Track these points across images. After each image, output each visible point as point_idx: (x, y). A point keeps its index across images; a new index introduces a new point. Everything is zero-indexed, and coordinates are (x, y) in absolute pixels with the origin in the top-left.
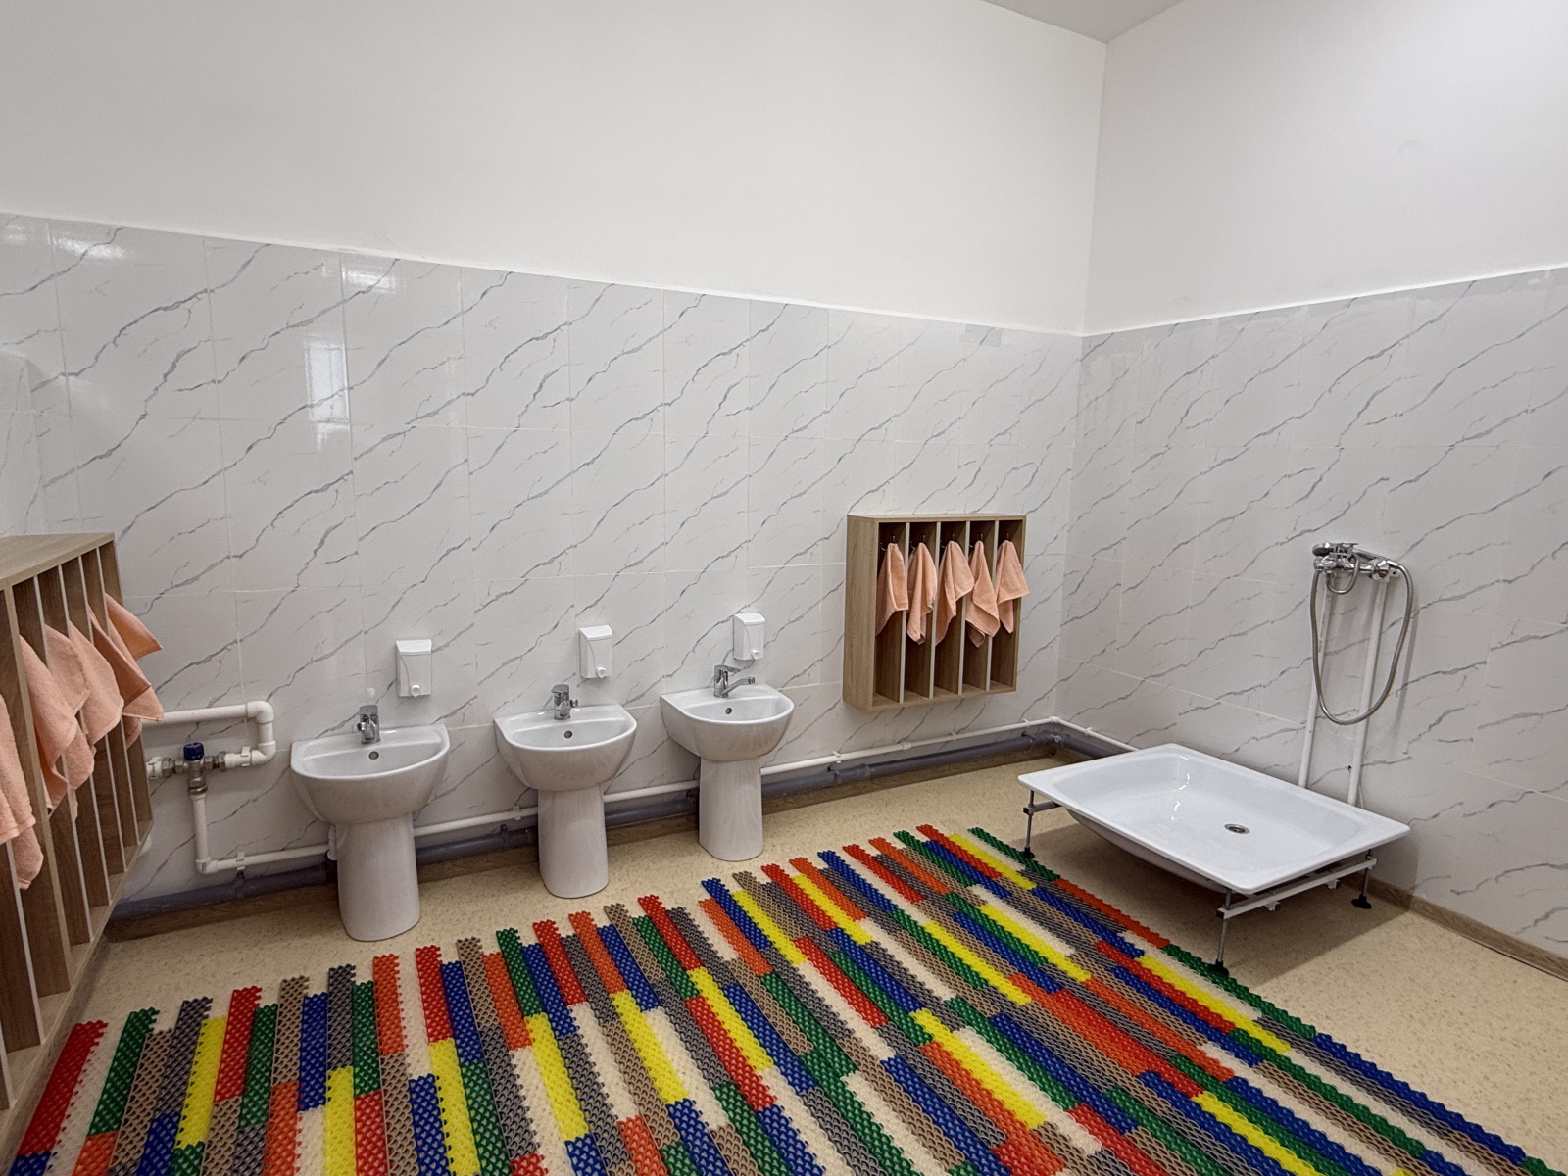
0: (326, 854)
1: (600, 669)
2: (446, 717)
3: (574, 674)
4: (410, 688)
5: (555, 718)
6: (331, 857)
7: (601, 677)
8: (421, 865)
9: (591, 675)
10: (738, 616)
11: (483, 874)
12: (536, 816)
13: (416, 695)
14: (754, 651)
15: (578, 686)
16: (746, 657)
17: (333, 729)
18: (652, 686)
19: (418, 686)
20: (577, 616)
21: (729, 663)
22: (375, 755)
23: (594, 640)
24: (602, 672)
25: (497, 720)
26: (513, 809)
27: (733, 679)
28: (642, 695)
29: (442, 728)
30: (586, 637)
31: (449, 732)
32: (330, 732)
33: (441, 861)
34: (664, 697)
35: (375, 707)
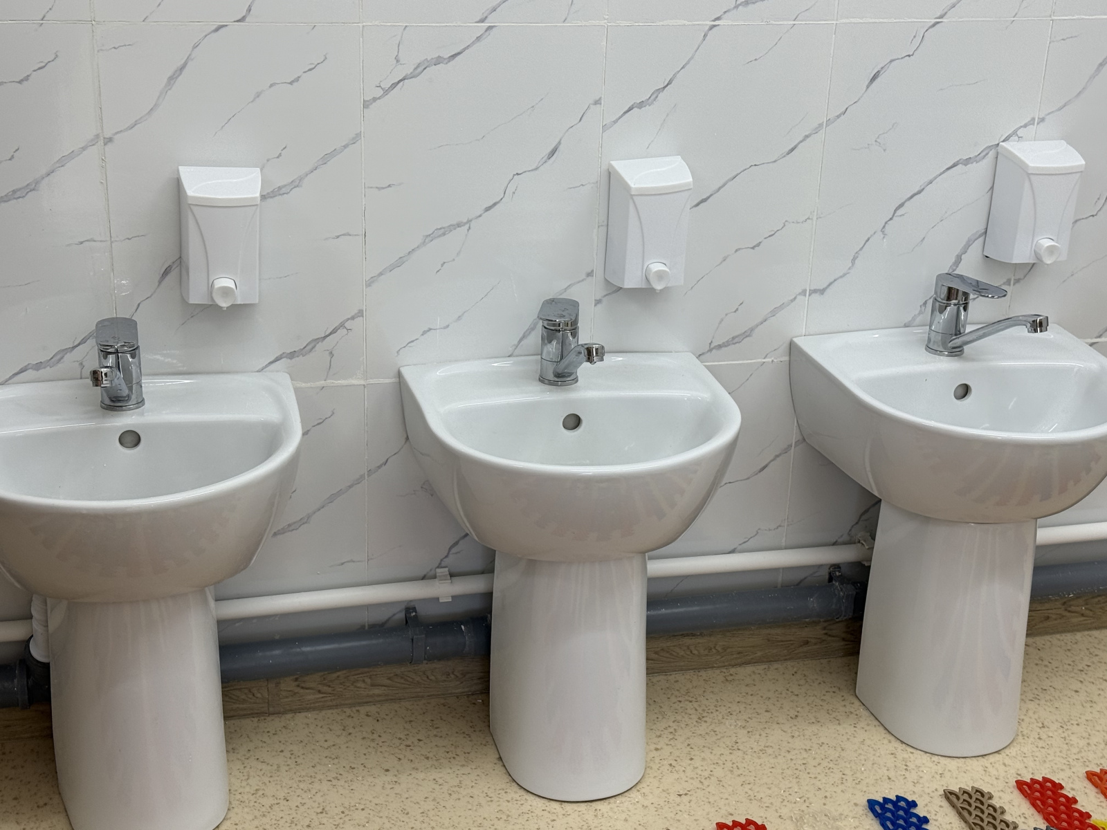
0: (26, 643)
1: (656, 267)
2: (292, 355)
3: (590, 274)
4: (211, 287)
5: (542, 380)
6: (37, 653)
7: (658, 287)
8: (231, 681)
9: (632, 280)
10: (1012, 146)
11: (363, 710)
12: (489, 596)
13: (224, 304)
14: (1047, 243)
15: (598, 302)
16: (1021, 255)
17: (38, 366)
18: (774, 313)
19: (231, 284)
20: (605, 128)
21: (970, 268)
22: (131, 439)
23: (645, 194)
24: (661, 275)
25: (406, 373)
26: (434, 577)
27: (980, 310)
28: (747, 334)
29: (282, 383)
30: (626, 187)
31: (296, 390)
32: (30, 374)
33: (274, 675)
34: (801, 342)
35: (130, 325)
